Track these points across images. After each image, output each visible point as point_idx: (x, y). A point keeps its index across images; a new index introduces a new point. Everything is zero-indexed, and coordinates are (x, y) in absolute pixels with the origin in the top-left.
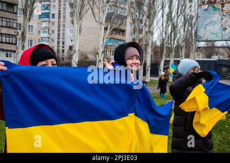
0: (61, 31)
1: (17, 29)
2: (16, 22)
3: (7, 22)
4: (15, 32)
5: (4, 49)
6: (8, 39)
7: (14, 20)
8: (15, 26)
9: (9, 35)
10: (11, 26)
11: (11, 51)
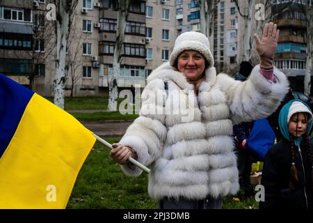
0: (219, 36)
1: (145, 36)
2: (144, 25)
3: (132, 26)
4: (143, 41)
5: (128, 64)
6: (133, 50)
7: (141, 23)
8: (142, 31)
9: (135, 45)
10: (137, 32)
11: (138, 67)
